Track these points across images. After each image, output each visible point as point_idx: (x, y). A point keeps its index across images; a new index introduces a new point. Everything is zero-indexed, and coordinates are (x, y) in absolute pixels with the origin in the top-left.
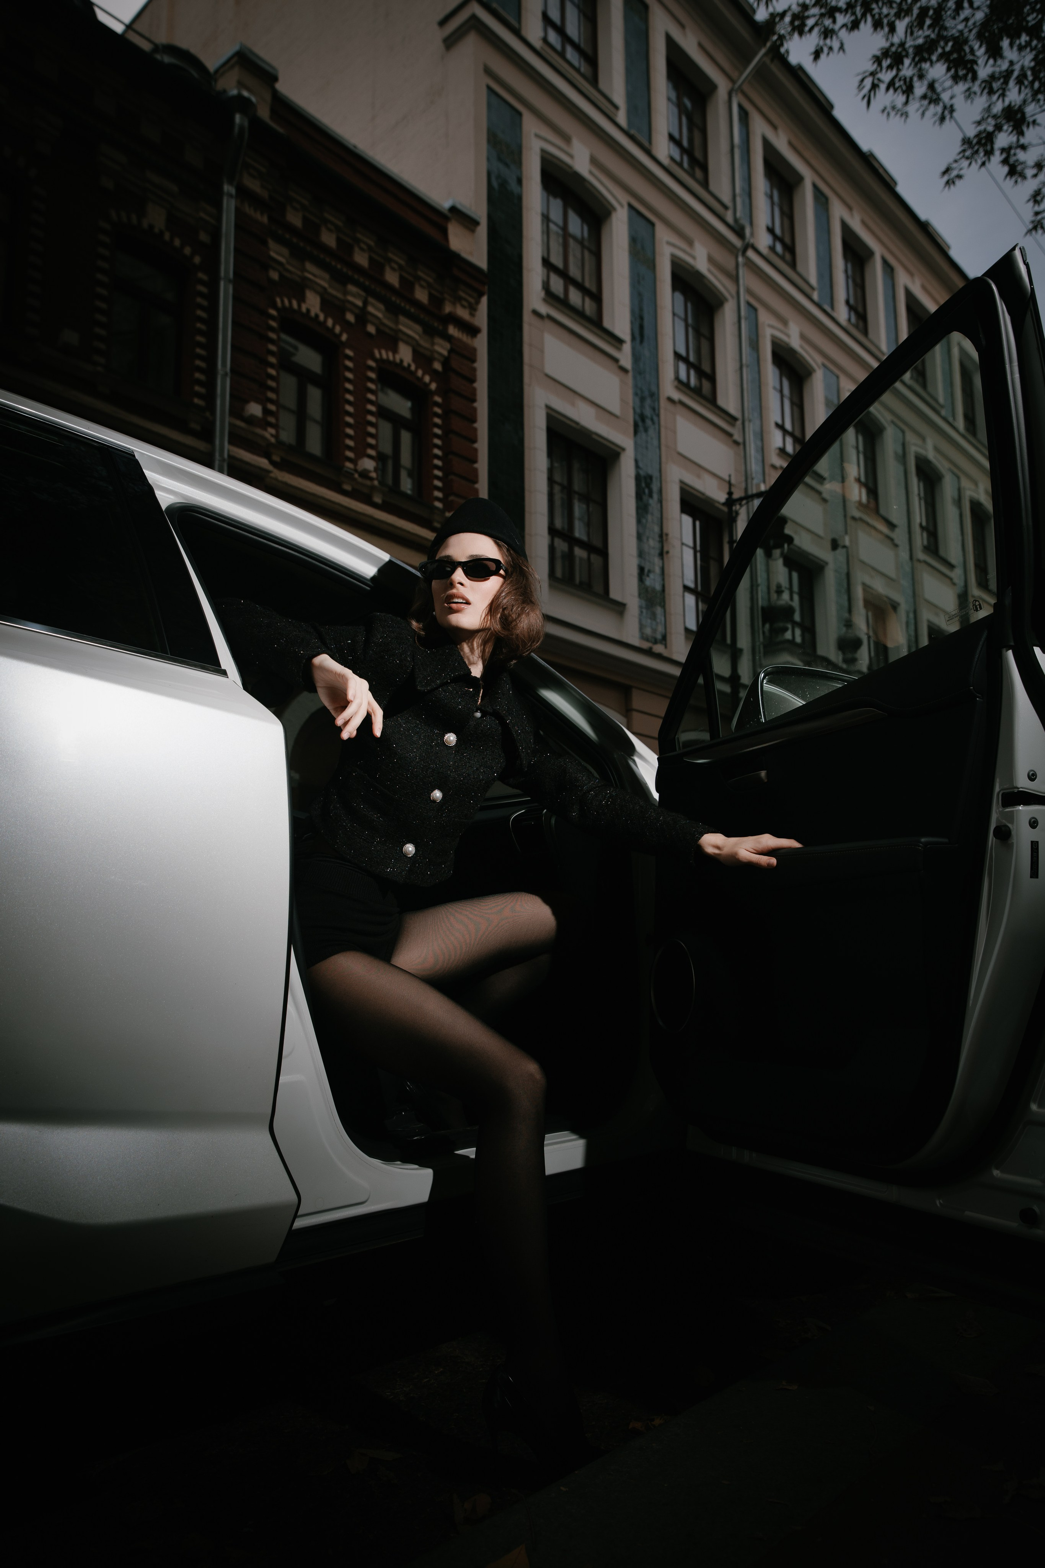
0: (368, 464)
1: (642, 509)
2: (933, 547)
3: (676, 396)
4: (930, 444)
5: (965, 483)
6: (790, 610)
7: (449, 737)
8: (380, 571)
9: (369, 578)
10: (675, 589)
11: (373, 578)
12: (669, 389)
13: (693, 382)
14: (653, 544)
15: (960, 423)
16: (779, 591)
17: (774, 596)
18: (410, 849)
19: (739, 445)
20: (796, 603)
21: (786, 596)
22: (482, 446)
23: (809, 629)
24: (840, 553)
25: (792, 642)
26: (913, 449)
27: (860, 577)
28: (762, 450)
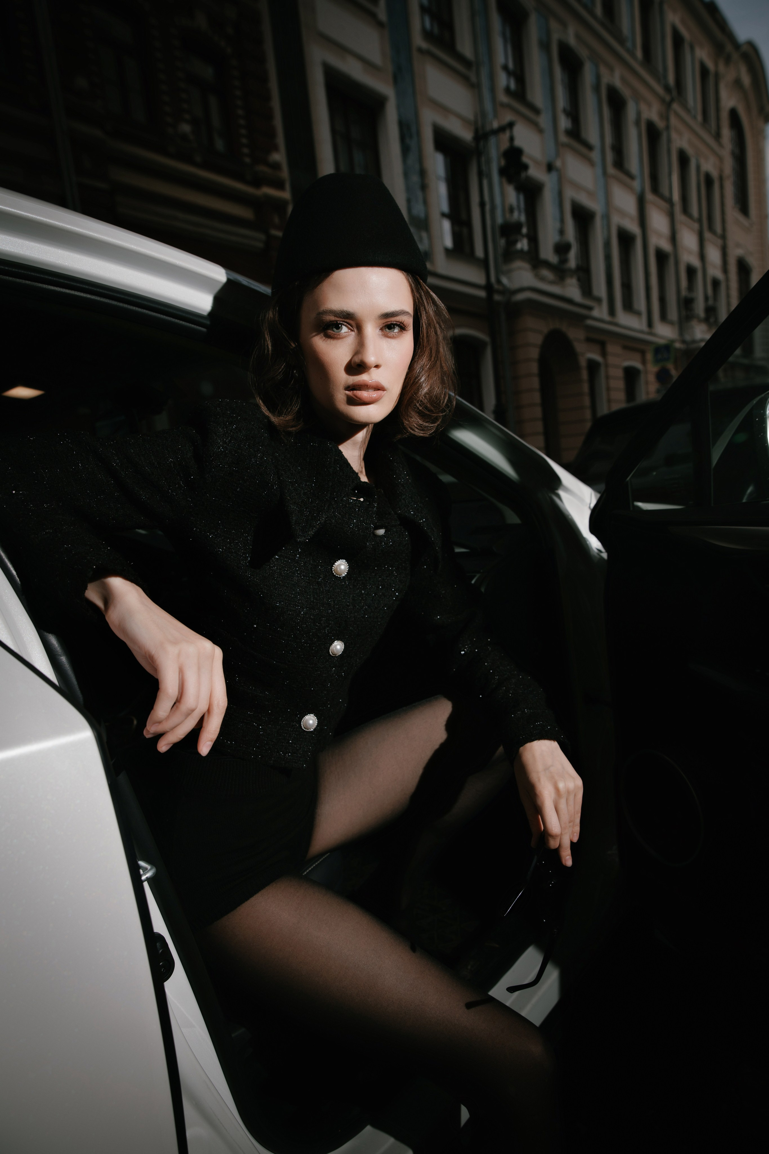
0: (186, 128)
1: (405, 150)
2: (620, 163)
3: (424, 45)
4: (617, 74)
5: (643, 107)
6: (518, 226)
7: (340, 565)
8: (217, 299)
9: (205, 313)
10: (435, 215)
11: (211, 314)
12: (418, 41)
13: (436, 30)
14: (415, 178)
15: (639, 54)
16: (511, 210)
17: (508, 215)
18: (311, 722)
19: (474, 86)
20: (523, 218)
21: (516, 214)
22: (276, 104)
23: (533, 239)
24: (554, 175)
25: (522, 251)
26: (606, 79)
27: (569, 193)
28: (493, 90)
